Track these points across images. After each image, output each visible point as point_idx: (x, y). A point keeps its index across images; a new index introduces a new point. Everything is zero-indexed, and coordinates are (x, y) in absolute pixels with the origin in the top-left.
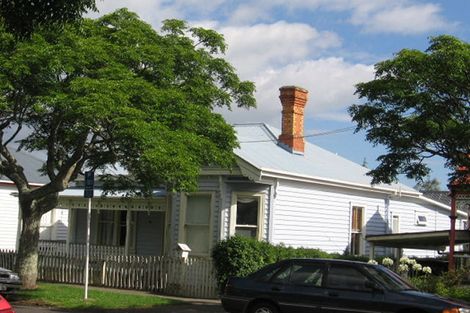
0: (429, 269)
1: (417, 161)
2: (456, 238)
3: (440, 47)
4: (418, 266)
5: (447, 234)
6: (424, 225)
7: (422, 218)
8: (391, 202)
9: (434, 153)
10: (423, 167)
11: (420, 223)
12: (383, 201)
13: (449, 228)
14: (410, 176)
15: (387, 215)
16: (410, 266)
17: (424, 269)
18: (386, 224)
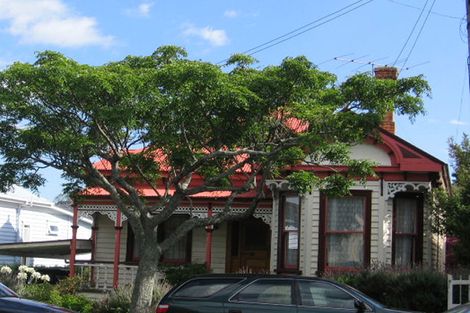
0: (47, 278)
1: (33, 172)
2: (77, 247)
3: (44, 63)
4: (37, 275)
5: (69, 243)
6: (56, 235)
7: (53, 228)
8: (22, 211)
9: (48, 164)
10: (38, 177)
11: (52, 232)
12: (14, 211)
13: (70, 237)
14: (26, 185)
15: (17, 225)
16: (29, 274)
17: (43, 277)
18: (16, 234)
